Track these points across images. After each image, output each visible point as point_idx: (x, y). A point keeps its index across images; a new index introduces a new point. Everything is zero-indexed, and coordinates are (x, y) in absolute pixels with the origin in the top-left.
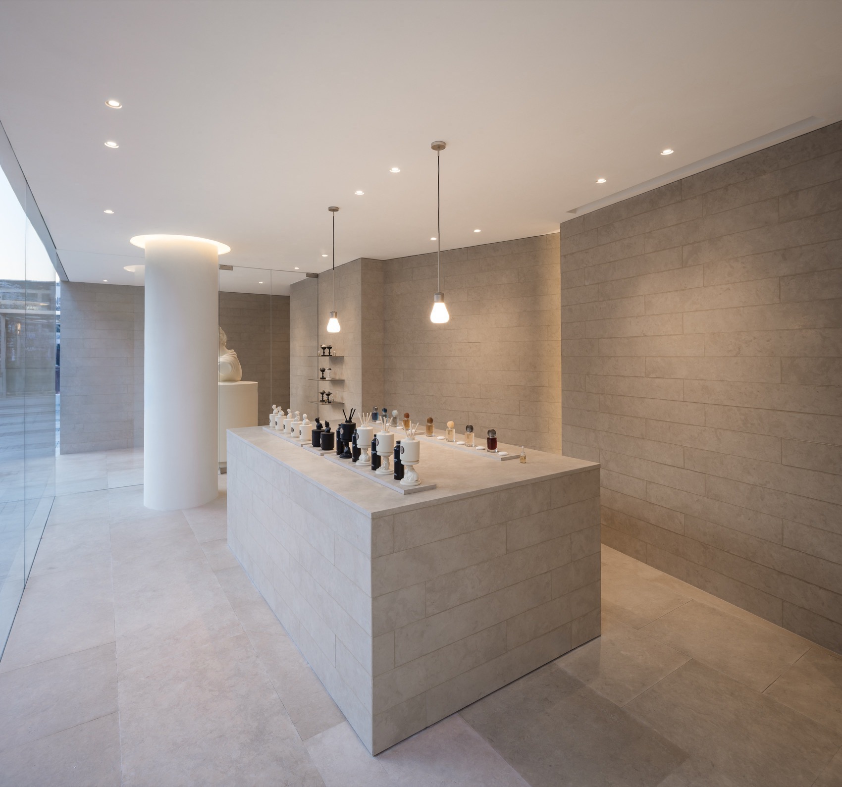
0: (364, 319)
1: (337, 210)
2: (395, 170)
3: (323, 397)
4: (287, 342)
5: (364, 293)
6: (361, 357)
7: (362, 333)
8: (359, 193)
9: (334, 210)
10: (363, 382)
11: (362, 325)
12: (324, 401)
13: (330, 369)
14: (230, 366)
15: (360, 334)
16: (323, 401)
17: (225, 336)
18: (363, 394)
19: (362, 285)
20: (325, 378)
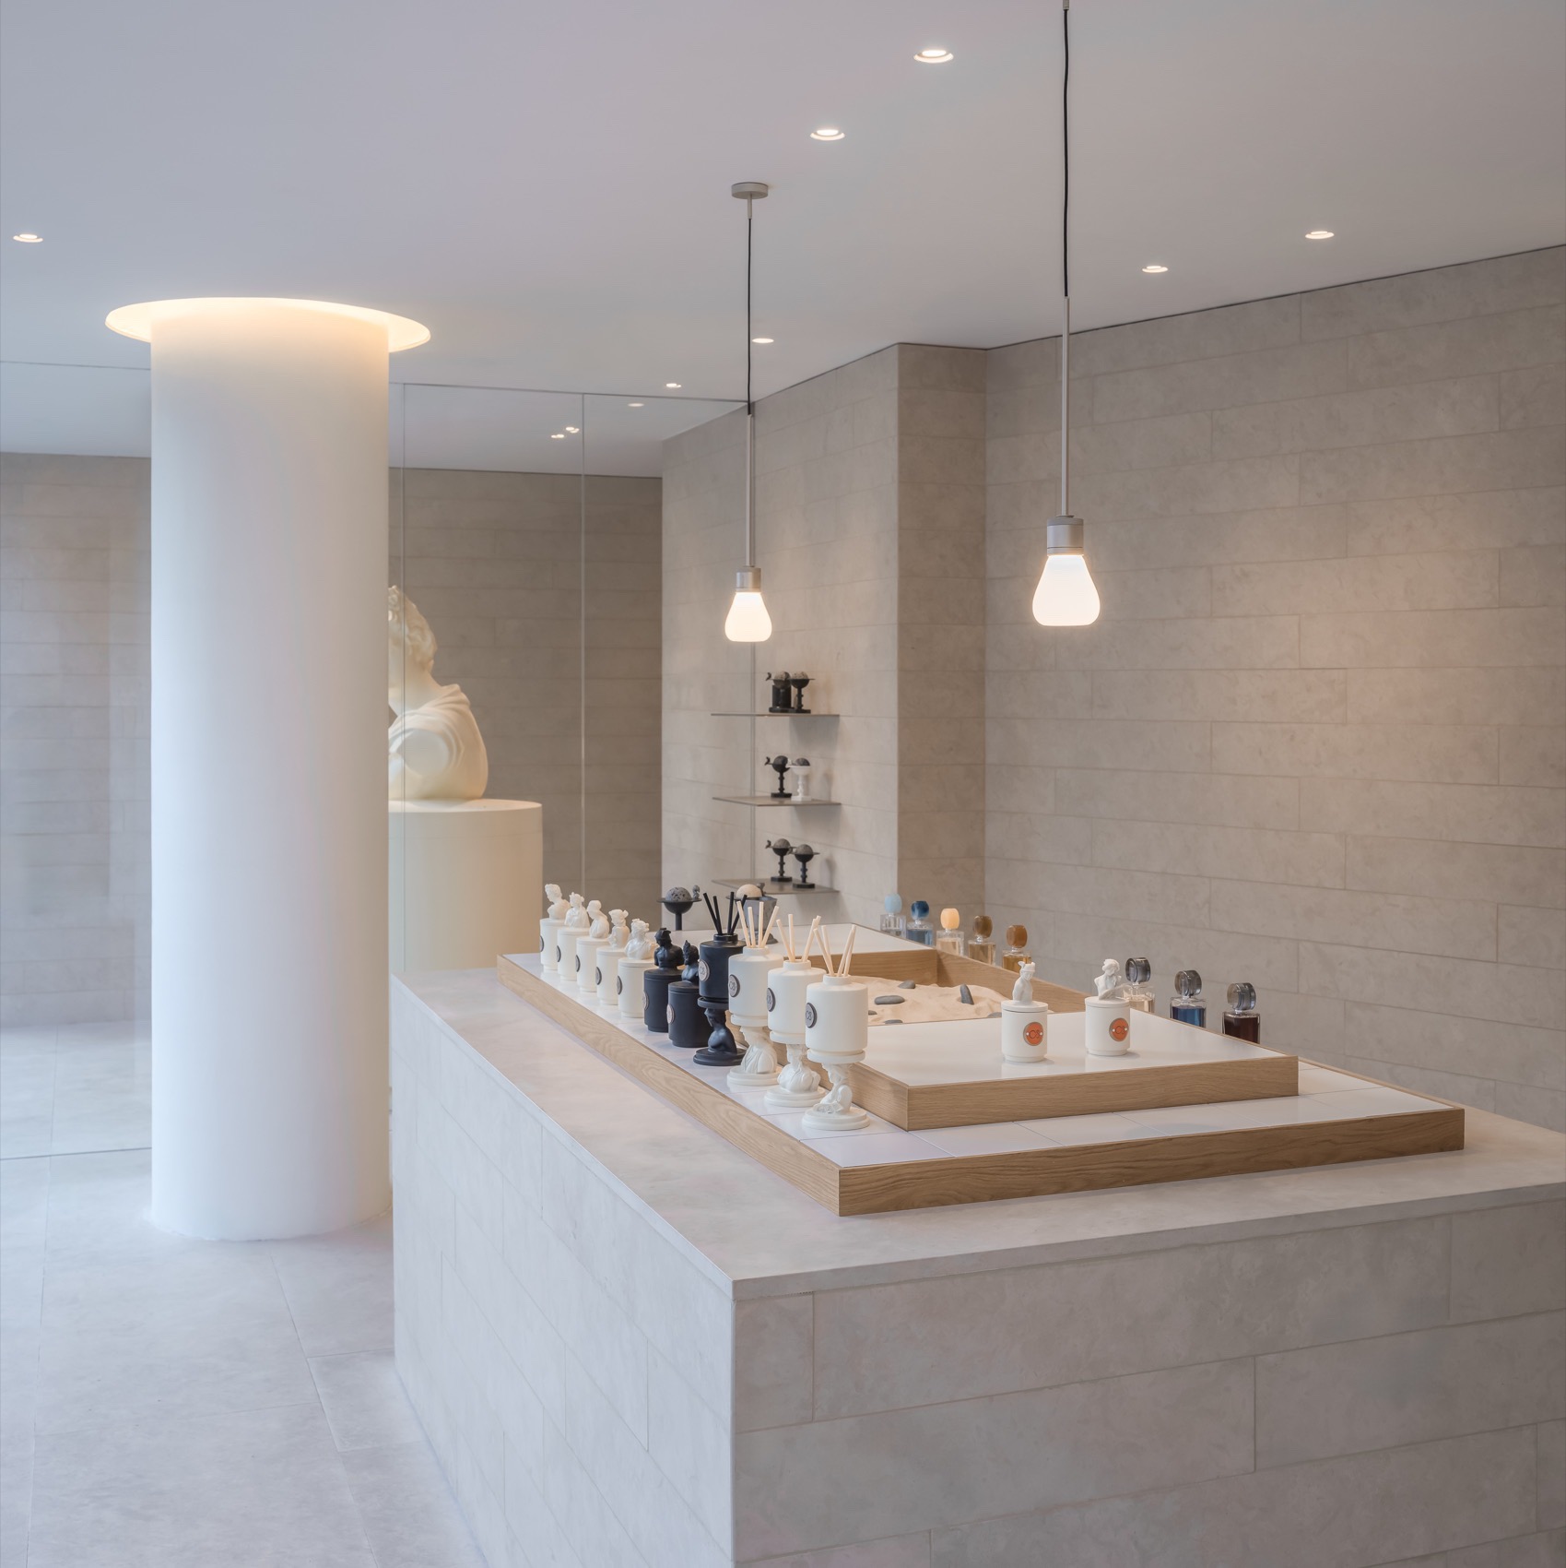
0: (907, 575)
1: (763, 195)
2: (935, 55)
3: (782, 864)
4: (653, 651)
5: (909, 477)
6: (896, 721)
7: (903, 627)
8: (828, 134)
9: (751, 192)
10: (902, 812)
11: (902, 598)
12: (789, 880)
13: (805, 763)
14: (443, 746)
15: (894, 631)
16: (782, 880)
17: (429, 637)
18: (902, 860)
19: (901, 445)
20: (789, 796)
